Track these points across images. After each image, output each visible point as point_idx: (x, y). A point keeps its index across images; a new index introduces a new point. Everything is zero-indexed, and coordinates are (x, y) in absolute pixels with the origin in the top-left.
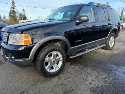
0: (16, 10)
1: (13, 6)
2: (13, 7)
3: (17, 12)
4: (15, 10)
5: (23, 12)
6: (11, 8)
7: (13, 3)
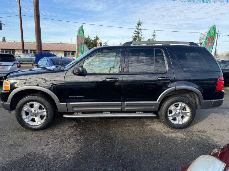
0: (142, 35)
1: (137, 29)
2: (137, 31)
3: (142, 38)
4: (140, 36)
5: (152, 37)
6: (134, 32)
7: (139, 24)
